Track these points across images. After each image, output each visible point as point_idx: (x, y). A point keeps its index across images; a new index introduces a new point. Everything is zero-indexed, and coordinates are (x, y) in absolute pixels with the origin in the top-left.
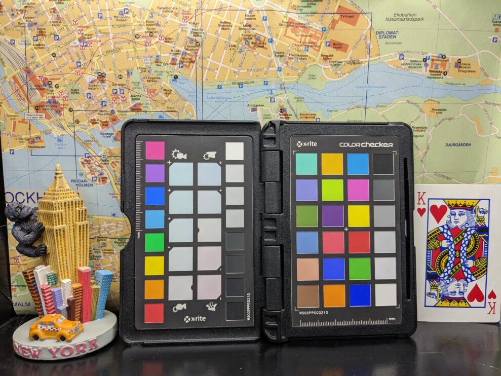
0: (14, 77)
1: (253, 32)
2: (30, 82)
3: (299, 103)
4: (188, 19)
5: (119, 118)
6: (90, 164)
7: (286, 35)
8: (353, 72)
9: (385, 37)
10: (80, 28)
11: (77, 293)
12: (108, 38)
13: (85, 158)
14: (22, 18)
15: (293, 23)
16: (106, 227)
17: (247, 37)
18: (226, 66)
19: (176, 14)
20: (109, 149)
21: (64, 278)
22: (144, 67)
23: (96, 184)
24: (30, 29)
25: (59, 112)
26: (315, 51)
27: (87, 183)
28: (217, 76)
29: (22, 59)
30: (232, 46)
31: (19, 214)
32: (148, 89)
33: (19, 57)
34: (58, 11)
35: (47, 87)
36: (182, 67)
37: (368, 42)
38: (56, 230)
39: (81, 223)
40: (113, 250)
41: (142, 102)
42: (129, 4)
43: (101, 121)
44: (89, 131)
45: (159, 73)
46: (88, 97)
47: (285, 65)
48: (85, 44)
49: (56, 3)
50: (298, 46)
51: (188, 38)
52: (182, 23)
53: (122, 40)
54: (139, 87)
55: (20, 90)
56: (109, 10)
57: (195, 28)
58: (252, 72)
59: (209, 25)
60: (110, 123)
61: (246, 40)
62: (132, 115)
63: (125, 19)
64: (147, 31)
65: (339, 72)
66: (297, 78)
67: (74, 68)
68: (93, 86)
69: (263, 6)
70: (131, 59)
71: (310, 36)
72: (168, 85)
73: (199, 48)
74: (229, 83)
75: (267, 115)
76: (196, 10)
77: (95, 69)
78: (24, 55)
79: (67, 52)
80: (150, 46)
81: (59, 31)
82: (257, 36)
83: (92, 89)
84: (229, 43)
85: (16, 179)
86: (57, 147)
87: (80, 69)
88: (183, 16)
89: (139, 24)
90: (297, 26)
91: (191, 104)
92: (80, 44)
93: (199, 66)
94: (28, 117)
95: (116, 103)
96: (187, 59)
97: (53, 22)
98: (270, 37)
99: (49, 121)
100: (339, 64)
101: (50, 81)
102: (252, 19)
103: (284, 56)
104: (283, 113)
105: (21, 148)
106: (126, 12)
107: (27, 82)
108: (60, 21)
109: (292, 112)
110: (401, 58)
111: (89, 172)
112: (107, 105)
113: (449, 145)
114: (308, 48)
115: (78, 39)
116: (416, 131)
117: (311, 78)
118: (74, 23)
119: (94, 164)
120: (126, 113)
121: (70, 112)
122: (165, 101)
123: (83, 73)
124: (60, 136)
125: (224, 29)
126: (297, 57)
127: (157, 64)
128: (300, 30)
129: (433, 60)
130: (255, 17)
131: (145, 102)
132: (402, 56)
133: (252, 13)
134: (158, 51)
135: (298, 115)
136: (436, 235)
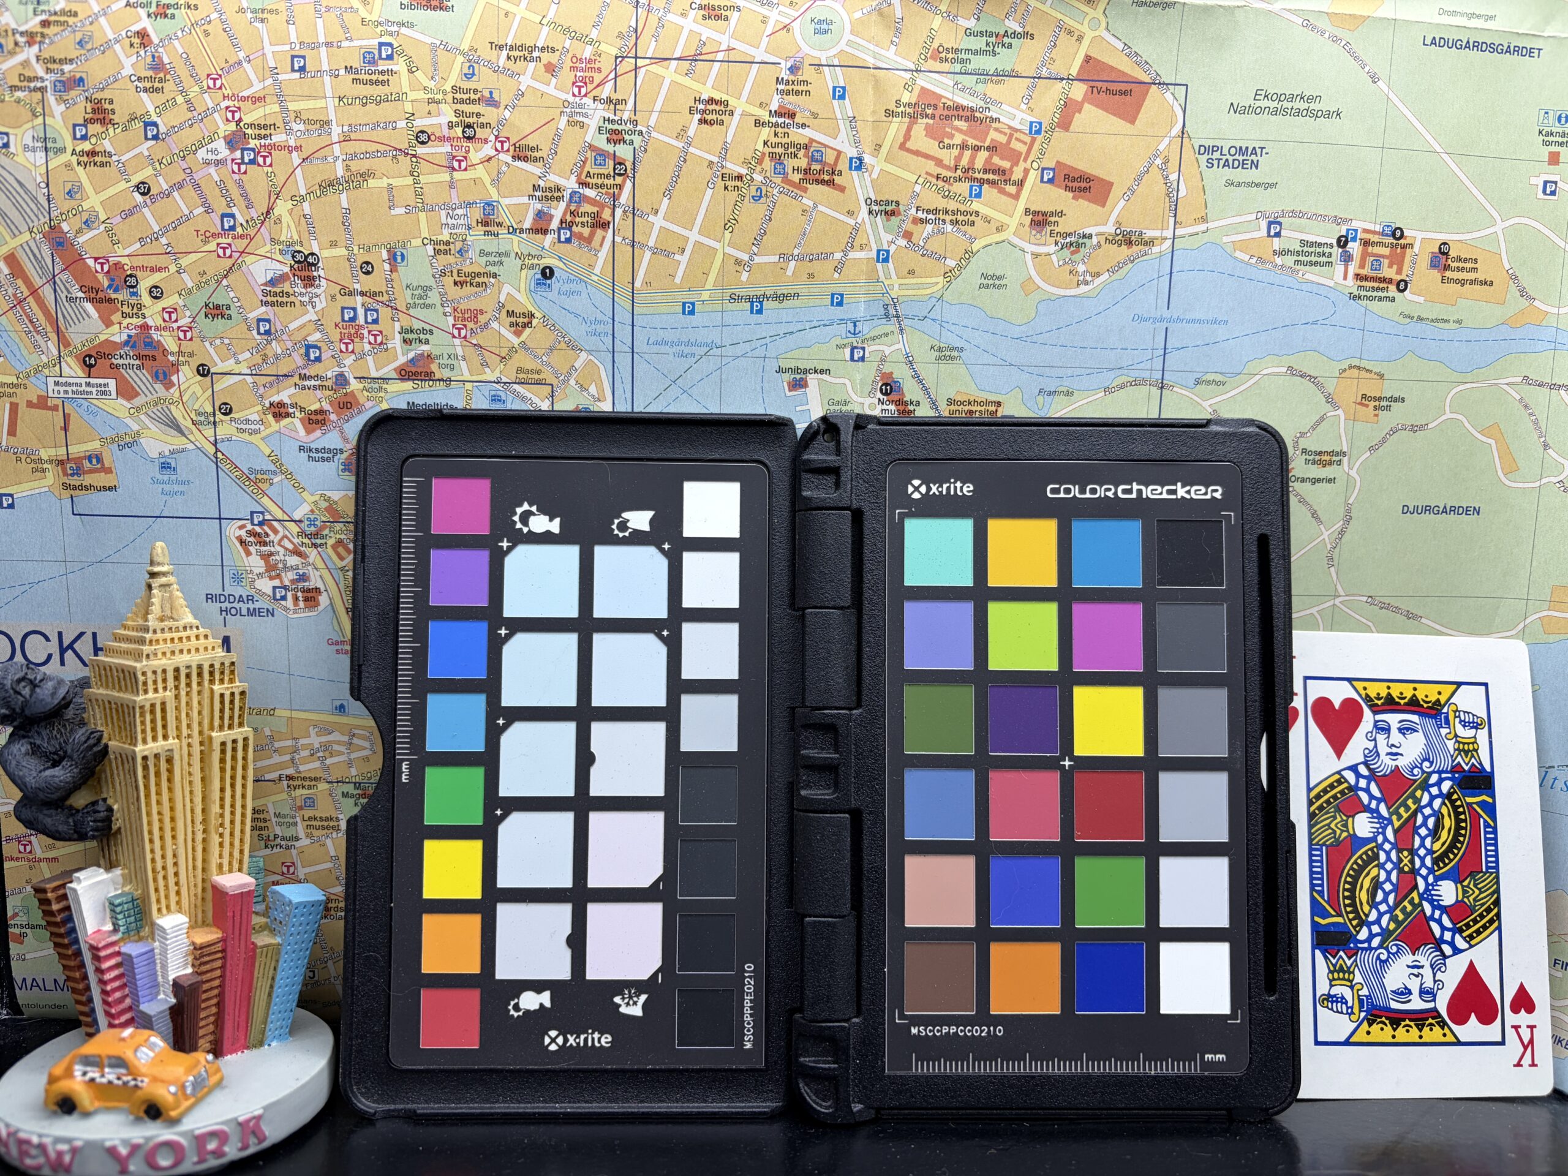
0: (10, 259)
1: (799, 135)
2: (64, 276)
3: (944, 367)
4: (590, 87)
5: (362, 400)
6: (265, 544)
7: (909, 145)
8: (1126, 269)
9: (1226, 164)
10: (231, 103)
11: (206, 959)
12: (324, 140)
13: (249, 527)
14: (33, 60)
15: (935, 107)
16: (317, 745)
17: (780, 150)
18: (711, 243)
19: (551, 69)
20: (328, 500)
21: (164, 911)
22: (445, 236)
23: (287, 609)
24: (60, 100)
25: (164, 375)
26: (1004, 198)
27: (257, 605)
28: (680, 273)
29: (34, 199)
30: (732, 178)
31: (26, 702)
32: (455, 310)
33: (27, 191)
34: (156, 40)
35: (123, 295)
36: (568, 241)
38: (145, 758)
39: (227, 735)
40: (338, 820)
41: (436, 352)
42: (395, 28)
43: (302, 410)
44: (263, 439)
45: (491, 259)
46: (262, 330)
47: (903, 242)
48: (248, 156)
49: (149, 15)
50: (946, 180)
51: (590, 146)
52: (571, 99)
53: (374, 147)
54: (427, 302)
55: (30, 299)
56: (328, 45)
57: (612, 117)
58: (792, 264)
59: (658, 107)
60: (333, 417)
61: (778, 160)
62: (403, 393)
63: (381, 78)
64: (455, 120)
65: (1081, 268)
66: (940, 286)
67: (214, 235)
68: (276, 294)
69: (834, 51)
70: (402, 210)
71: (988, 149)
72: (522, 297)
73: (624, 182)
74: (718, 294)
75: (838, 403)
76: (617, 58)
77: (283, 238)
78: (43, 185)
79: (188, 179)
80: (466, 170)
81: (161, 109)
82: (812, 149)
83: (273, 304)
84: (723, 167)
85: (23, 589)
86: (160, 490)
87: (234, 238)
88: (573, 74)
89: (430, 96)
90: (947, 118)
91: (596, 361)
92: (233, 156)
93: (624, 239)
94: (57, 388)
95: (353, 352)
96: (584, 214)
97: (139, 79)
98: (853, 153)
99: (129, 406)
100: (1081, 241)
101: (131, 276)
102: (797, 93)
103: (899, 214)
104: (891, 397)
105: (37, 491)
106: (384, 56)
107: (54, 276)
108: (162, 75)
109: (922, 393)
110: (1272, 233)
111: (262, 570)
112: (323, 358)
113: (1411, 509)
114: (980, 187)
115: (225, 138)
116: (1314, 462)
117: (988, 286)
118: (212, 86)
119: (279, 544)
120: (384, 386)
121: (199, 378)
122: (513, 350)
123: (242, 253)
124: (167, 453)
125: (706, 122)
126: (942, 217)
127: (488, 229)
128: (958, 129)
129: (1367, 243)
130: (809, 88)
131: (445, 351)
132: (1275, 226)
133: (800, 73)
134: (489, 187)
135: (942, 405)
136: (1335, 797)
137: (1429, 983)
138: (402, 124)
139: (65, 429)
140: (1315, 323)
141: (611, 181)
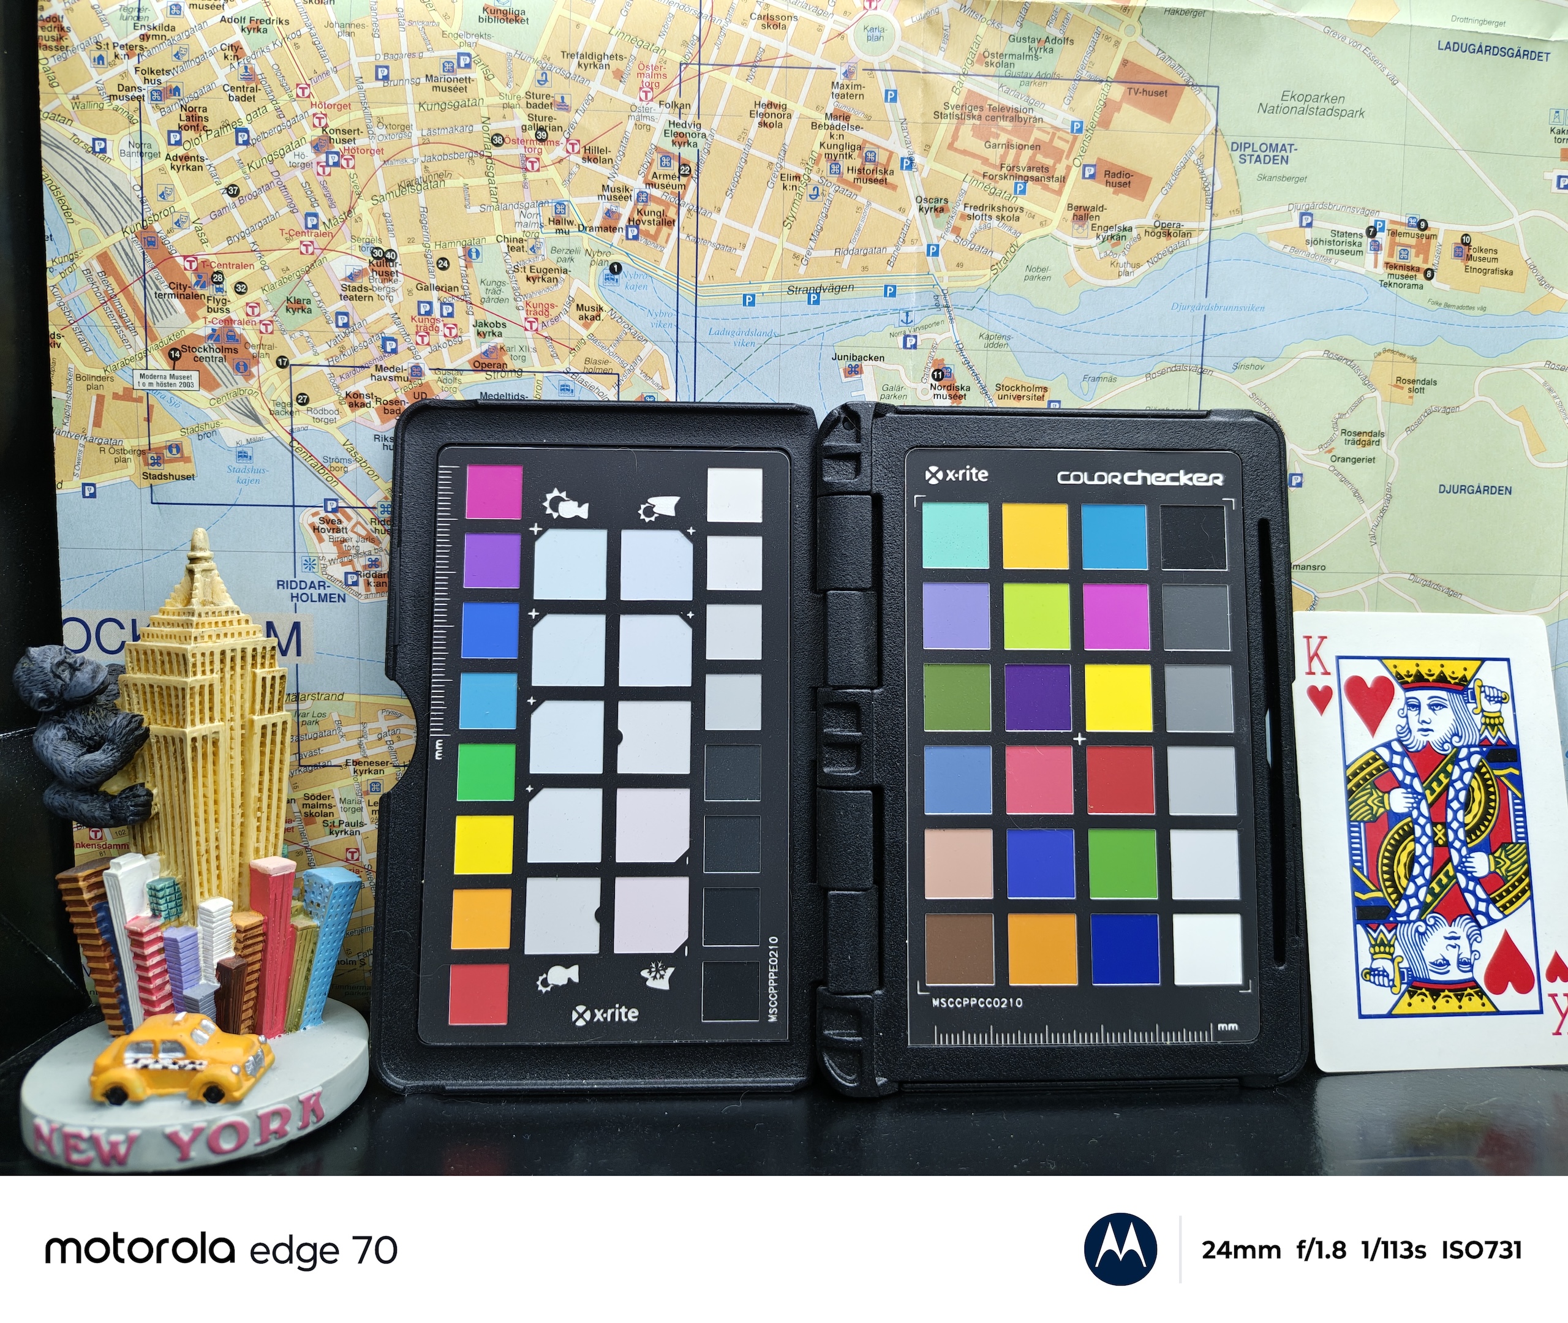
0: (104, 258)
1: (853, 137)
2: (154, 274)
3: (993, 353)
4: (656, 91)
5: (435, 391)
6: (338, 531)
7: (956, 145)
8: (1166, 259)
9: (1258, 160)
10: (317, 110)
11: (249, 942)
12: (404, 143)
13: (323, 514)
14: (132, 71)
15: (982, 108)
16: (384, 730)
17: (836, 151)
18: (771, 239)
19: (619, 75)
22: (519, 234)
23: (359, 594)
24: (157, 108)
25: (244, 368)
26: (1048, 194)
27: (328, 591)
28: (741, 267)
29: (128, 201)
30: (790, 178)
31: (65, 686)
32: (527, 304)
33: (121, 193)
34: (248, 52)
35: (209, 291)
36: (636, 238)
37: (1209, 171)
38: (194, 740)
39: (268, 718)
41: (508, 344)
42: (473, 40)
43: (378, 400)
44: (339, 428)
45: (563, 255)
46: (340, 324)
47: (951, 237)
48: (332, 159)
49: (243, 30)
50: (992, 178)
51: (656, 148)
52: (638, 103)
54: (501, 296)
55: (121, 296)
56: (411, 55)
57: (677, 120)
58: (848, 257)
59: (720, 110)
61: (833, 160)
62: (477, 384)
63: (459, 85)
64: (528, 123)
65: (1122, 259)
66: (987, 277)
67: (297, 234)
68: (354, 289)
69: (885, 57)
70: (476, 209)
71: (1032, 147)
72: (591, 292)
73: (689, 181)
74: (777, 286)
75: (891, 390)
76: (681, 64)
77: (363, 236)
78: (137, 188)
79: (275, 182)
80: (538, 170)
81: (251, 116)
82: (866, 150)
83: (351, 298)
84: (781, 167)
86: (236, 479)
87: (317, 235)
89: (505, 101)
90: (993, 118)
91: (660, 351)
92: (318, 160)
93: (688, 236)
94: (142, 380)
95: (428, 344)
96: (651, 213)
97: (232, 88)
98: (903, 153)
99: (211, 397)
100: (1121, 234)
101: (218, 273)
102: (851, 96)
103: (948, 210)
104: (943, 382)
105: (118, 480)
106: (462, 65)
107: (144, 274)
108: (253, 84)
109: (970, 379)
110: (1304, 224)
111: (334, 556)
112: (399, 350)
113: (1448, 489)
114: (1025, 184)
115: (311, 143)
116: (1354, 442)
117: (1032, 278)
118: (300, 94)
119: (352, 531)
121: (278, 370)
122: (581, 341)
123: (323, 250)
124: (244, 442)
125: (765, 124)
126: (988, 213)
127: (559, 227)
128: (1003, 129)
129: (1394, 233)
130: (863, 91)
131: (518, 343)
132: (1306, 218)
133: (854, 77)
134: (561, 187)
135: (992, 390)
136: (1371, 774)
137: (1466, 954)
138: (478, 127)
140: (1349, 308)
141: (676, 182)
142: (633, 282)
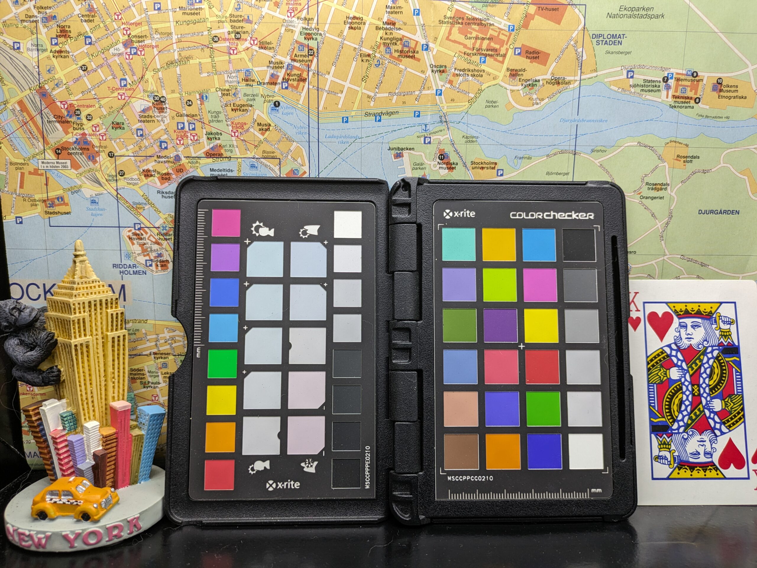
0: (21, 103)
1: (397, 34)
2: (46, 111)
3: (469, 146)
4: (296, 12)
5: (187, 168)
6: (141, 239)
7: (450, 38)
8: (557, 96)
9: (606, 43)
10: (125, 26)
11: (109, 442)
12: (169, 42)
13: (133, 231)
14: (32, 8)
15: (463, 19)
16: (168, 338)
17: (388, 41)
18: (355, 88)
19: (277, 5)
20: (172, 217)
21: (87, 420)
22: (227, 87)
23: (152, 271)
24: (45, 26)
25: (92, 158)
26: (497, 63)
27: (138, 269)
28: (341, 103)
29: (32, 74)
30: (365, 56)
31: (16, 320)
32: (232, 123)
33: (28, 70)
35: (74, 119)
36: (287, 88)
37: (580, 50)
38: (76, 346)
39: (115, 334)
41: (223, 144)
43: (158, 173)
44: (140, 187)
45: (250, 98)
46: (139, 135)
47: (448, 86)
48: (134, 51)
50: (468, 55)
51: (296, 41)
52: (287, 18)
53: (193, 44)
54: (219, 119)
55: (30, 122)
57: (307, 27)
58: (395, 97)
59: (329, 21)
60: (174, 176)
61: (387, 46)
62: (208, 164)
63: (196, 12)
64: (231, 30)
65: (535, 96)
66: (466, 106)
67: (117, 89)
68: (145, 117)
70: (205, 75)
71: (489, 39)
72: (265, 116)
73: (313, 58)
74: (359, 113)
75: (418, 164)
77: (149, 90)
78: (36, 67)
79: (105, 63)
80: (236, 54)
81: (92, 30)
82: (404, 41)
83: (144, 122)
84: (361, 50)
85: (27, 263)
86: (91, 214)
87: (126, 90)
88: (287, 7)
89: (219, 19)
90: (469, 24)
91: (301, 147)
92: (126, 51)
93: (313, 87)
94: (43, 165)
95: (183, 144)
96: (294, 75)
97: (83, 16)
98: (423, 42)
99: (77, 173)
100: (534, 83)
101: (77, 110)
102: (396, 13)
103: (447, 72)
104: (444, 161)
105: (33, 215)
106: (198, 1)
107: (41, 111)
108: (93, 14)
109: (459, 159)
110: (629, 77)
111: (140, 252)
112: (168, 147)
113: (703, 212)
114: (485, 58)
115: (123, 43)
116: (652, 189)
117: (489, 107)
118: (117, 18)
119: (148, 239)
120: (199, 161)
121: (109, 158)
122: (260, 142)
123: (130, 97)
124: (94, 195)
125: (352, 28)
126: (467, 73)
127: (247, 83)
128: (474, 30)
129: (678, 80)
130: (402, 10)
131: (228, 143)
132: (630, 73)
133: (397, 3)
134: (248, 62)
135: (469, 165)
136: (660, 360)
137: (709, 449)
139: (47, 185)
140: (651, 120)
141: (307, 59)
142: (286, 111)
